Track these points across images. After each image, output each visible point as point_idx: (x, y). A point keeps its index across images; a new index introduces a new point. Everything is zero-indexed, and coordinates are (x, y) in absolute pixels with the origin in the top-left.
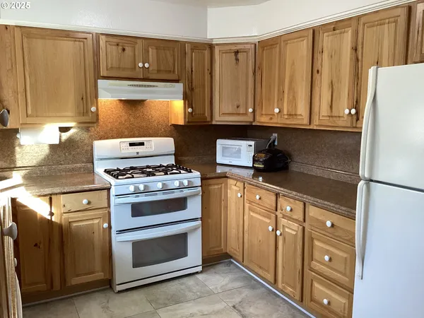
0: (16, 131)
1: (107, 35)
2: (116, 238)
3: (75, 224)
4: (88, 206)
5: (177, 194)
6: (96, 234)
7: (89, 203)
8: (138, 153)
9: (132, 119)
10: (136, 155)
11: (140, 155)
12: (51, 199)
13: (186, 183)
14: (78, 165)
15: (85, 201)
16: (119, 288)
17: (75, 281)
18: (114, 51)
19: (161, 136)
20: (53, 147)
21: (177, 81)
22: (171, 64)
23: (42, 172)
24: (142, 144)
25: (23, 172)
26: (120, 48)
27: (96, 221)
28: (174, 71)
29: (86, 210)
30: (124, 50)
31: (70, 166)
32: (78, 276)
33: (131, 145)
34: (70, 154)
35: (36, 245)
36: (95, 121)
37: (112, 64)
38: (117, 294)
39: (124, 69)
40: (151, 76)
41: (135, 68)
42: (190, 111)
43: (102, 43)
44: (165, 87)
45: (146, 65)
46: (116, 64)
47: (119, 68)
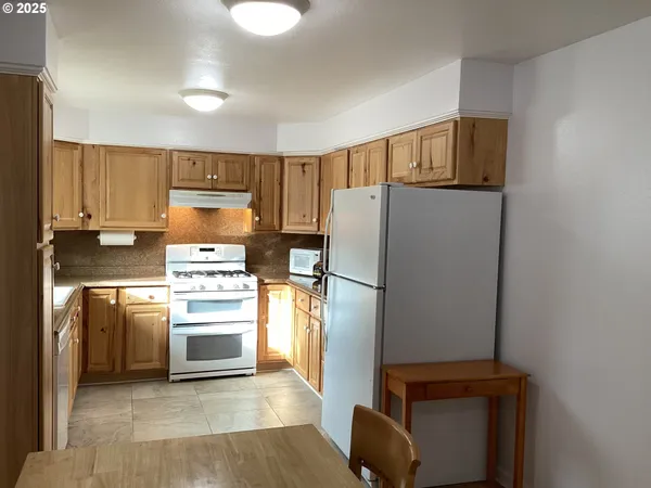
0: (98, 233)
1: (179, 151)
3: (137, 315)
4: (149, 301)
6: (156, 326)
8: (207, 258)
10: (205, 260)
11: (209, 260)
12: (117, 291)
13: (241, 286)
14: (152, 267)
16: (173, 378)
17: (134, 367)
18: (187, 165)
21: (246, 191)
22: (239, 176)
24: (213, 250)
26: (191, 162)
27: (156, 315)
28: (242, 182)
29: (147, 303)
30: (194, 164)
31: (144, 267)
32: (137, 362)
33: (201, 250)
34: (145, 256)
35: (102, 330)
36: (165, 226)
37: (183, 176)
38: (171, 384)
39: (195, 181)
40: (219, 187)
41: (204, 179)
42: (257, 219)
43: (175, 158)
44: (234, 196)
45: (215, 177)
46: (186, 177)
47: (190, 180)
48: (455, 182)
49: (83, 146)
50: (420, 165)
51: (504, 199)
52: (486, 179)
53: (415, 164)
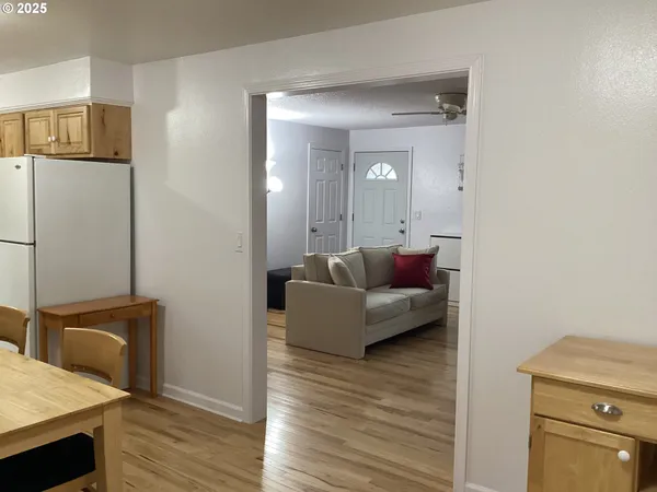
48: (92, 156)
50: (58, 140)
51: (132, 170)
52: (116, 154)
53: (54, 138)
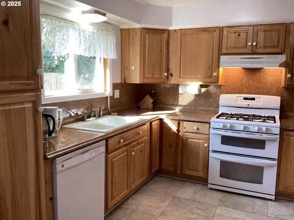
0: (178, 85)
1: (229, 27)
2: (212, 155)
3: (190, 140)
4: (197, 131)
5: (257, 136)
6: (201, 149)
7: (198, 129)
8: (248, 105)
9: (251, 82)
10: (247, 106)
11: (250, 106)
12: (179, 123)
13: (264, 129)
14: (211, 108)
15: (195, 128)
16: (210, 186)
18: (233, 36)
19: (273, 95)
20: (196, 96)
21: (281, 53)
22: (276, 41)
23: (192, 109)
24: (253, 99)
25: (180, 108)
26: (237, 34)
27: (202, 141)
28: (278, 46)
29: (196, 133)
30: (239, 35)
31: (207, 108)
32: (189, 169)
33: (245, 99)
34: (208, 101)
35: (170, 145)
36: (216, 81)
37: (230, 45)
38: (209, 190)
39: (238, 48)
40: (258, 51)
41: (246, 46)
42: (289, 76)
43: (225, 33)
44: (270, 58)
45: (254, 44)
46: (233, 45)
47: (235, 48)
49: (169, 31)
